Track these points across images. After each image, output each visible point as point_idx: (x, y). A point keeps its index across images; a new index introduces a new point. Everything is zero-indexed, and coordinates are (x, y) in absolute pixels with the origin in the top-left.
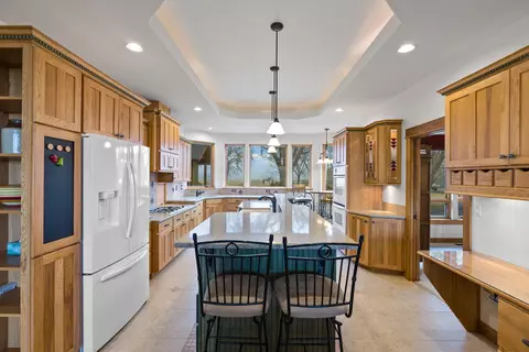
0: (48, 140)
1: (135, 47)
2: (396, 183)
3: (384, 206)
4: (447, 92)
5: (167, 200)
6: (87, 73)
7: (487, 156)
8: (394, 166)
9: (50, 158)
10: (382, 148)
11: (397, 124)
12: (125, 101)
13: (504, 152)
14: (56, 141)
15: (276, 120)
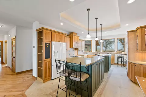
0: (46, 43)
1: (62, 24)
5: (78, 54)
6: (52, 31)
9: (46, 46)
12: (61, 34)
14: (47, 43)
15: (89, 34)
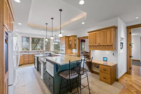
2: (75, 48)
3: (72, 53)
4: (89, 32)
7: (96, 44)
8: (75, 45)
10: (73, 41)
11: (76, 36)
13: (98, 43)
